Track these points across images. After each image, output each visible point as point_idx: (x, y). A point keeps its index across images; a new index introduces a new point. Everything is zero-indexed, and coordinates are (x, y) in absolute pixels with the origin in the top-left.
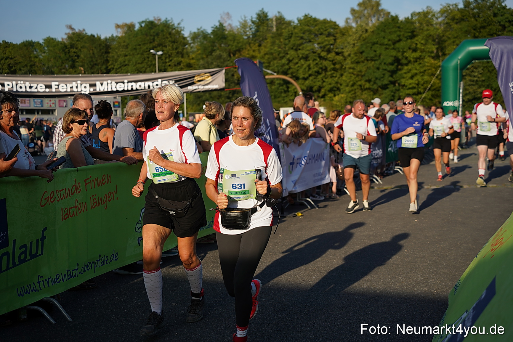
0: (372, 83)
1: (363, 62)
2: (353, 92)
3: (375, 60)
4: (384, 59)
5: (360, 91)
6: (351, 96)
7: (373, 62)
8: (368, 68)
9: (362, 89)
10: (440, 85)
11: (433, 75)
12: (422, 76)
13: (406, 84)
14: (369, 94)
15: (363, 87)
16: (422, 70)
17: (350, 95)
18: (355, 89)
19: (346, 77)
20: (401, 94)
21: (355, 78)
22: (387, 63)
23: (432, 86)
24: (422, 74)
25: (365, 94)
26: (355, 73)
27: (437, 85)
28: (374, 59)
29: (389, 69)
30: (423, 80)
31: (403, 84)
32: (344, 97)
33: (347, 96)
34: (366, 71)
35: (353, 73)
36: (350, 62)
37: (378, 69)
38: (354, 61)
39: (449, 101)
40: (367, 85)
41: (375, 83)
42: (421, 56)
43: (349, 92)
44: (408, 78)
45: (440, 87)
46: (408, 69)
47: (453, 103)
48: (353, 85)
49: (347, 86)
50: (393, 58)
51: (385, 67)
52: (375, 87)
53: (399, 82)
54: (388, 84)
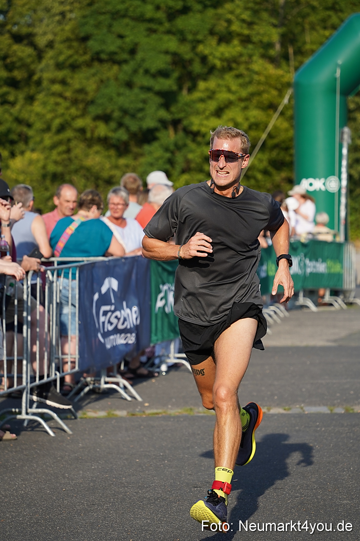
0: (113, 125)
1: (89, 64)
2: (62, 148)
3: (119, 63)
4: (143, 60)
5: (82, 146)
6: (59, 158)
7: (116, 68)
8: (102, 81)
9: (86, 140)
10: (291, 133)
11: (272, 107)
12: (246, 108)
13: (203, 130)
14: (106, 153)
15: (88, 135)
16: (244, 93)
17: (54, 155)
18: (69, 140)
19: (44, 104)
20: (191, 156)
21: (67, 108)
22: (153, 70)
23: (270, 136)
24: (242, 105)
25: (97, 152)
26: (68, 94)
27: (283, 136)
28: (117, 58)
29: (157, 87)
30: (247, 119)
31: (195, 128)
32: (38, 161)
33: (46, 158)
34: (98, 89)
35: (61, 95)
36: (52, 62)
37: (129, 85)
38: (66, 60)
39: (315, 178)
40: (102, 130)
41: (120, 125)
42: (241, 55)
43: (53, 147)
44: (207, 113)
45: (291, 140)
46: (207, 89)
47: (324, 184)
48: (62, 129)
49: (48, 129)
50: (168, 58)
51: (147, 81)
52: (122, 135)
53: (185, 123)
54: (156, 129)
